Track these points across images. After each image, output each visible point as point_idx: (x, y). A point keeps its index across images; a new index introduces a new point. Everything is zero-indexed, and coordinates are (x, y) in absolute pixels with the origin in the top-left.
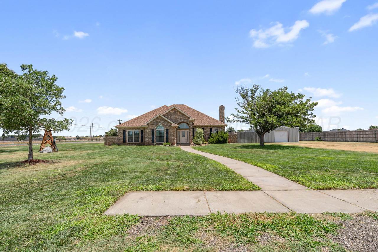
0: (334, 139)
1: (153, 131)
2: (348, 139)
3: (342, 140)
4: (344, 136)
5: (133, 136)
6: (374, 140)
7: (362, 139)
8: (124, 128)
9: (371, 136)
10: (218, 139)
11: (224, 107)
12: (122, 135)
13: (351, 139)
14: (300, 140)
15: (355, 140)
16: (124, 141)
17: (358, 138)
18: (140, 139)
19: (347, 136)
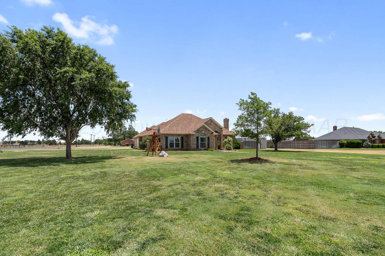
0: (282, 147)
1: (197, 138)
2: (292, 147)
3: (287, 147)
4: (289, 145)
5: (174, 142)
6: (308, 147)
7: (301, 147)
8: (167, 135)
9: (307, 145)
10: (236, 145)
11: (228, 119)
12: (165, 141)
13: (294, 147)
14: (267, 148)
15: (296, 147)
16: (167, 147)
17: (298, 146)
18: (180, 145)
19: (292, 145)
